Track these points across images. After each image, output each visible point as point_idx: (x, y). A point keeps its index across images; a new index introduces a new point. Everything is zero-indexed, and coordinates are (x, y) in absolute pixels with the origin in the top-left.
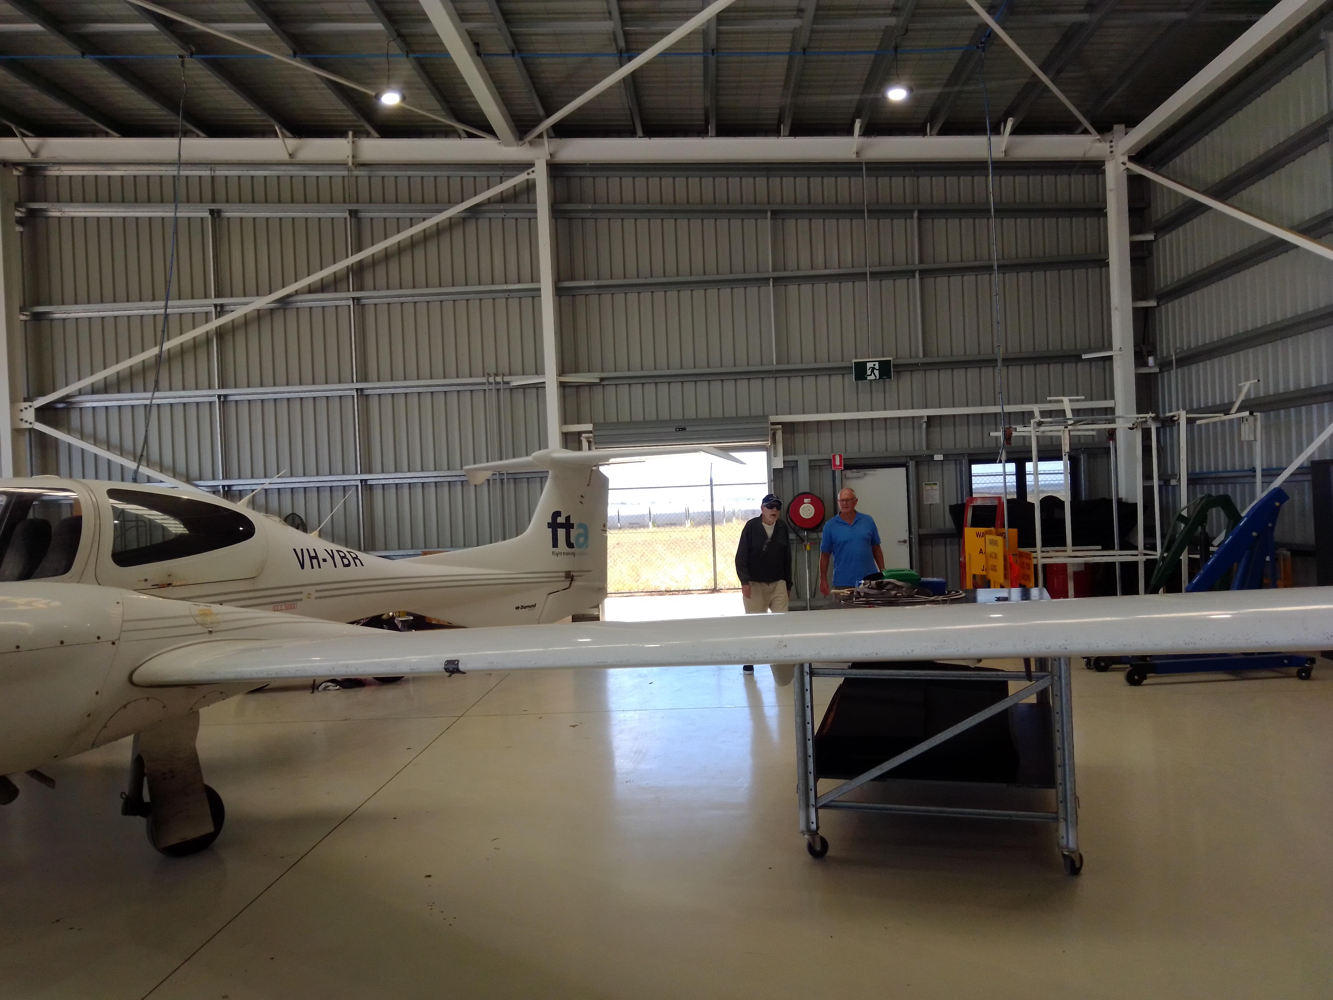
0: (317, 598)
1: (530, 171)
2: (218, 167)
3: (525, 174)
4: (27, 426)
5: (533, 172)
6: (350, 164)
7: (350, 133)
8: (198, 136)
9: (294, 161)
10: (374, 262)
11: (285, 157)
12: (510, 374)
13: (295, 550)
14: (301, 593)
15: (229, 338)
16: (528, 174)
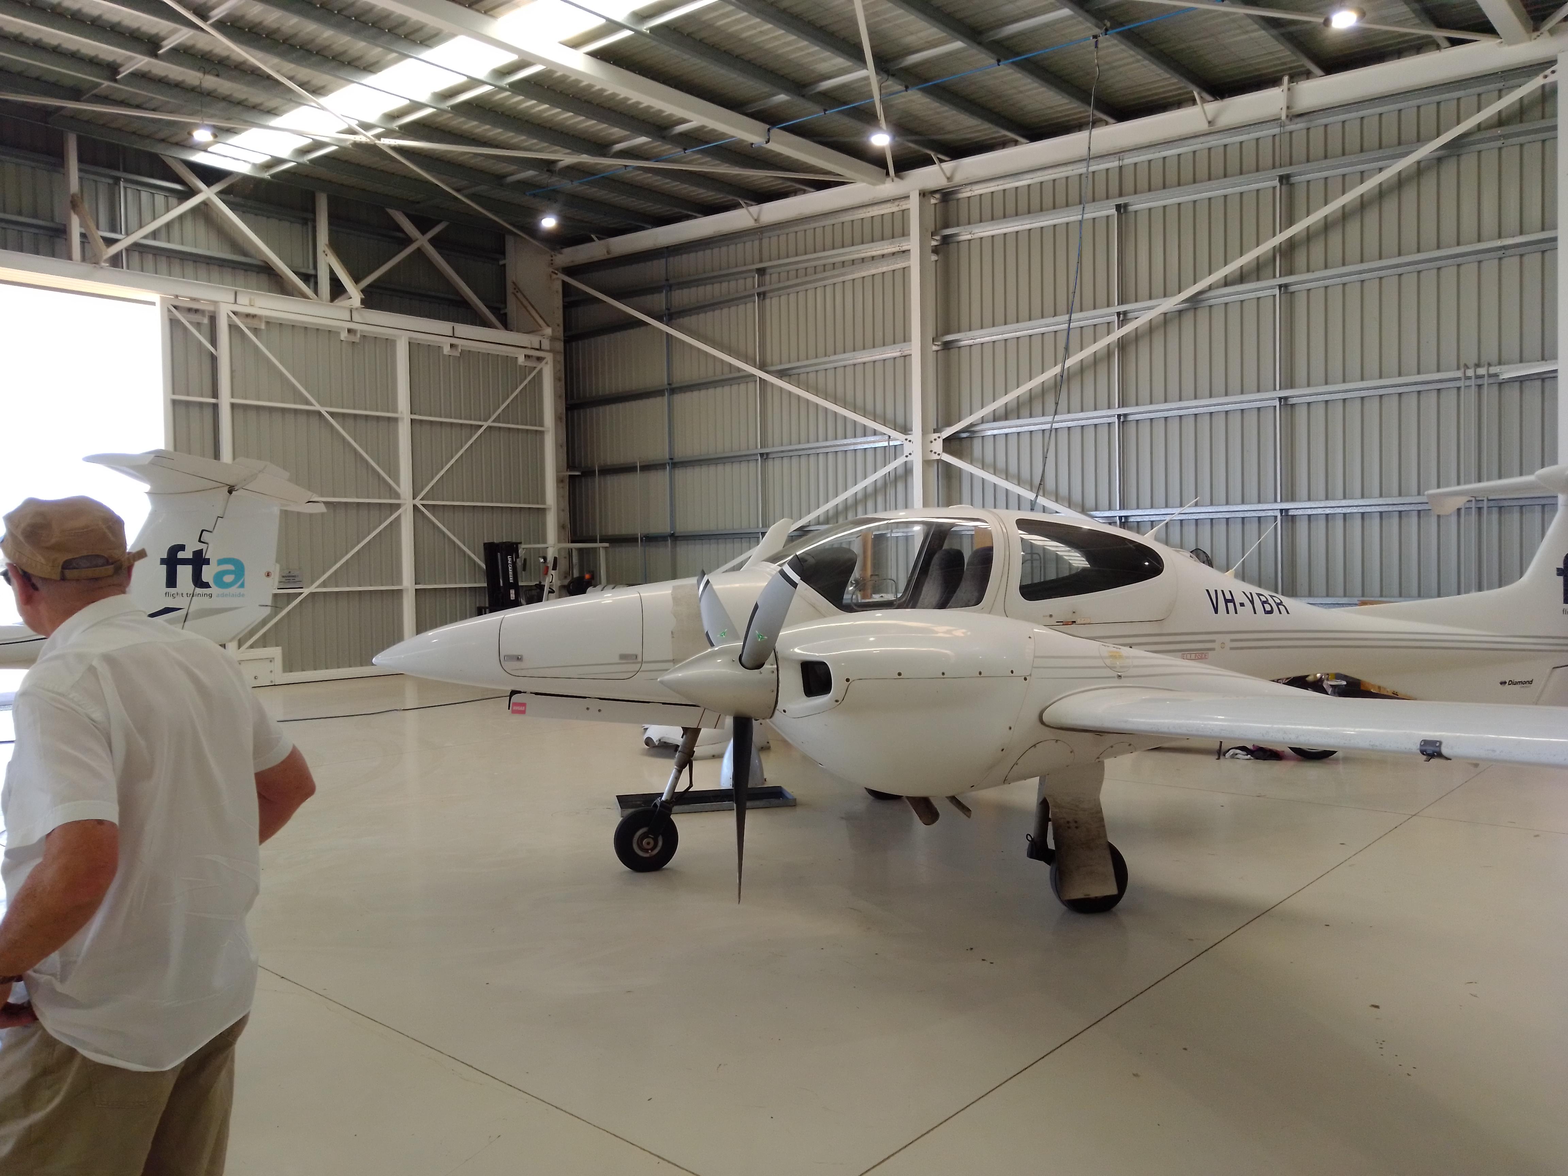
0: (1232, 649)
1: (1548, 72)
2: (1127, 155)
3: (1541, 76)
4: (936, 457)
5: (1553, 72)
6: (1284, 117)
7: (1286, 79)
8: (1107, 123)
9: (1213, 129)
10: (1309, 236)
11: (1204, 126)
12: (1500, 363)
13: (1207, 591)
14: (1213, 641)
15: (1132, 349)
16: (1546, 77)
